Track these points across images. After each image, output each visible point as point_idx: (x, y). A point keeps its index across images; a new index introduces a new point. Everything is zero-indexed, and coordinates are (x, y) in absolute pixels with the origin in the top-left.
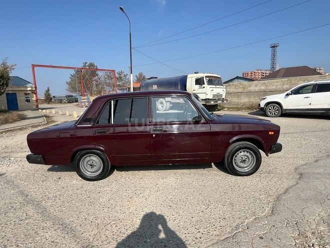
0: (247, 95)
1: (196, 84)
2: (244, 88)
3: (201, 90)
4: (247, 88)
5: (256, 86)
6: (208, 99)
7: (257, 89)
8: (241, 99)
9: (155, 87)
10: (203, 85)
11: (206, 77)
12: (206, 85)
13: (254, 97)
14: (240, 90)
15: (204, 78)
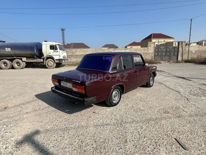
0: (75, 57)
1: (50, 49)
2: (73, 53)
3: (55, 53)
4: (75, 53)
5: (80, 52)
6: (61, 59)
7: (80, 54)
8: (72, 59)
9: (8, 50)
10: (57, 50)
11: (58, 45)
12: (58, 50)
13: (79, 58)
14: (71, 54)
15: (57, 45)
